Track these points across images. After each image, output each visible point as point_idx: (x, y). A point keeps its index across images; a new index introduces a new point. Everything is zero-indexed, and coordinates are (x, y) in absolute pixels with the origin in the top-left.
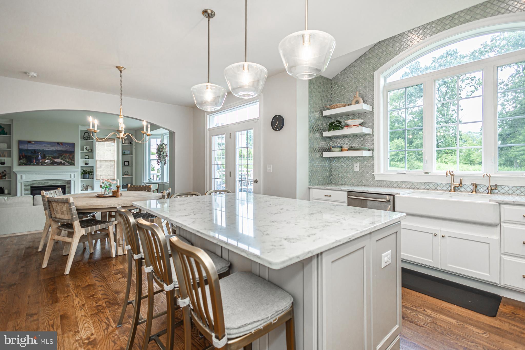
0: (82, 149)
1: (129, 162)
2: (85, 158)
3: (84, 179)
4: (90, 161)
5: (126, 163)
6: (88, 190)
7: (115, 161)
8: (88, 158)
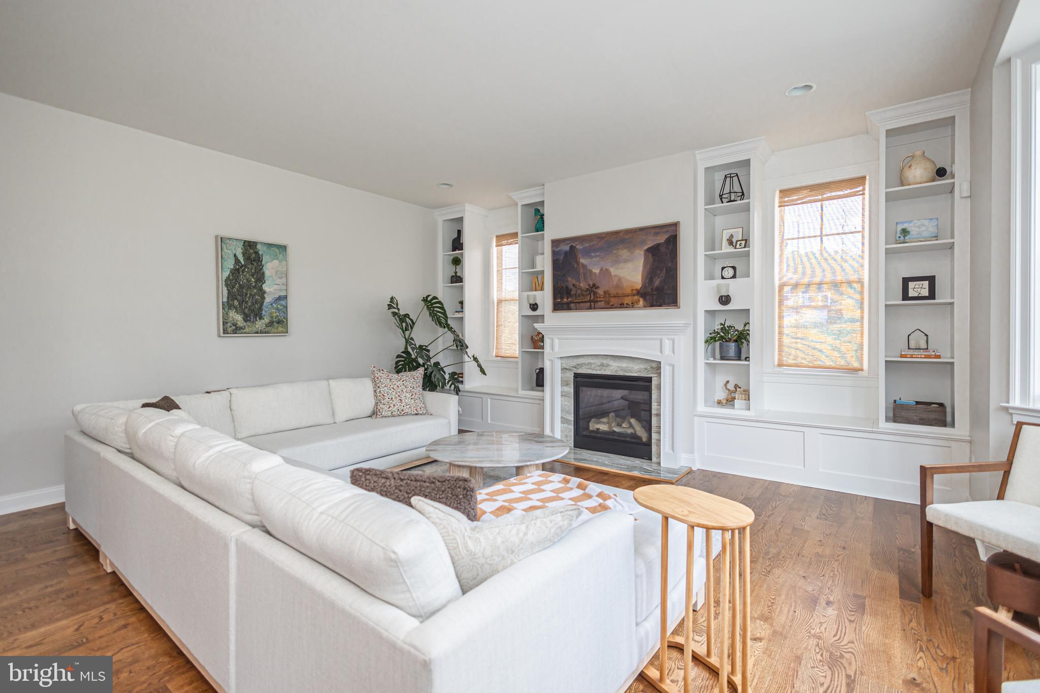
0: (711, 244)
1: (931, 280)
2: (723, 278)
3: (722, 358)
4: (734, 287)
5: (919, 289)
6: (733, 405)
7: (860, 282)
8: (734, 277)
